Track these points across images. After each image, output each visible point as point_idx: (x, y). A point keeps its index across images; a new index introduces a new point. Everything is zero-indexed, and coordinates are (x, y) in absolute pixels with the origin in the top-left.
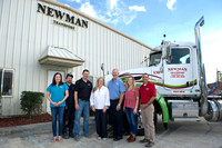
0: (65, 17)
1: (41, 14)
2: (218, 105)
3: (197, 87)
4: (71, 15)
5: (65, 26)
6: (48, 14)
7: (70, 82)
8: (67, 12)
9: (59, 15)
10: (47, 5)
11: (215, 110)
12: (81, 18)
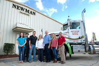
0: (25, 10)
2: (93, 47)
4: (28, 9)
5: (25, 14)
6: (17, 9)
8: (26, 8)
11: (92, 49)
12: (32, 11)
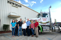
0: (15, 5)
1: (8, 3)
2: (54, 28)
3: (49, 23)
4: (17, 4)
5: (15, 7)
6: (10, 4)
7: (17, 22)
8: (16, 3)
9: (13, 4)
10: (10, 1)
12: (20, 5)
